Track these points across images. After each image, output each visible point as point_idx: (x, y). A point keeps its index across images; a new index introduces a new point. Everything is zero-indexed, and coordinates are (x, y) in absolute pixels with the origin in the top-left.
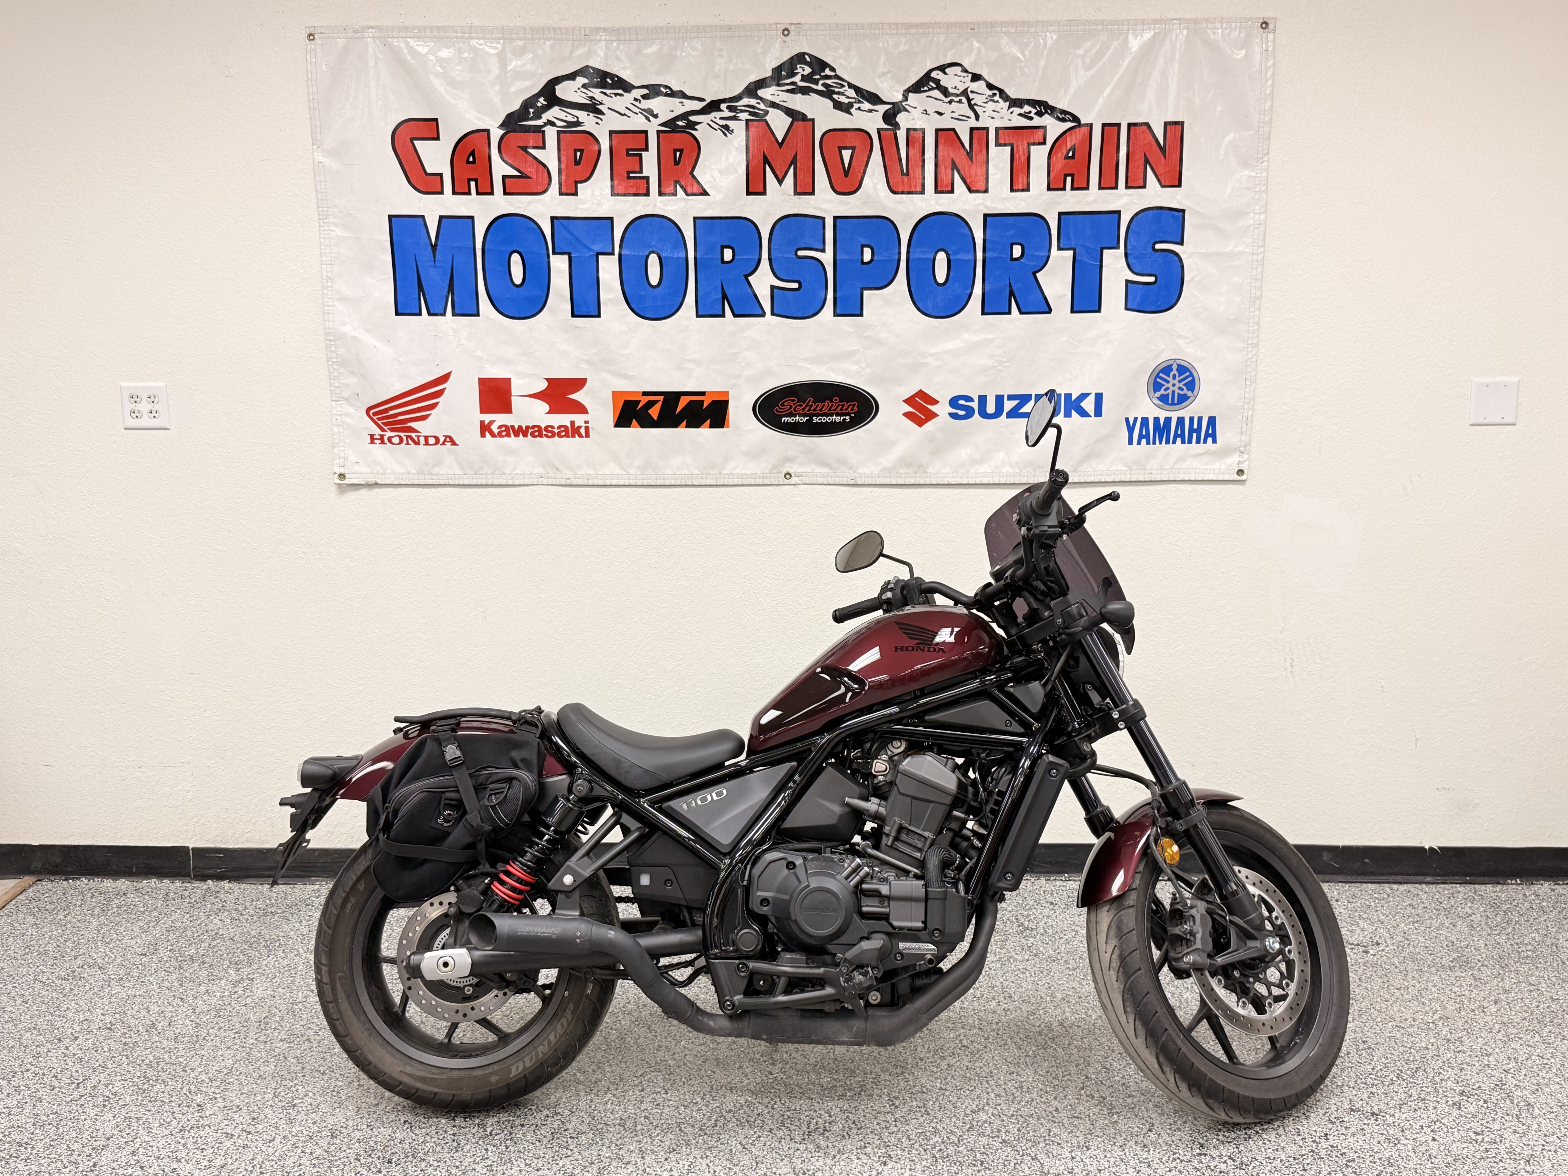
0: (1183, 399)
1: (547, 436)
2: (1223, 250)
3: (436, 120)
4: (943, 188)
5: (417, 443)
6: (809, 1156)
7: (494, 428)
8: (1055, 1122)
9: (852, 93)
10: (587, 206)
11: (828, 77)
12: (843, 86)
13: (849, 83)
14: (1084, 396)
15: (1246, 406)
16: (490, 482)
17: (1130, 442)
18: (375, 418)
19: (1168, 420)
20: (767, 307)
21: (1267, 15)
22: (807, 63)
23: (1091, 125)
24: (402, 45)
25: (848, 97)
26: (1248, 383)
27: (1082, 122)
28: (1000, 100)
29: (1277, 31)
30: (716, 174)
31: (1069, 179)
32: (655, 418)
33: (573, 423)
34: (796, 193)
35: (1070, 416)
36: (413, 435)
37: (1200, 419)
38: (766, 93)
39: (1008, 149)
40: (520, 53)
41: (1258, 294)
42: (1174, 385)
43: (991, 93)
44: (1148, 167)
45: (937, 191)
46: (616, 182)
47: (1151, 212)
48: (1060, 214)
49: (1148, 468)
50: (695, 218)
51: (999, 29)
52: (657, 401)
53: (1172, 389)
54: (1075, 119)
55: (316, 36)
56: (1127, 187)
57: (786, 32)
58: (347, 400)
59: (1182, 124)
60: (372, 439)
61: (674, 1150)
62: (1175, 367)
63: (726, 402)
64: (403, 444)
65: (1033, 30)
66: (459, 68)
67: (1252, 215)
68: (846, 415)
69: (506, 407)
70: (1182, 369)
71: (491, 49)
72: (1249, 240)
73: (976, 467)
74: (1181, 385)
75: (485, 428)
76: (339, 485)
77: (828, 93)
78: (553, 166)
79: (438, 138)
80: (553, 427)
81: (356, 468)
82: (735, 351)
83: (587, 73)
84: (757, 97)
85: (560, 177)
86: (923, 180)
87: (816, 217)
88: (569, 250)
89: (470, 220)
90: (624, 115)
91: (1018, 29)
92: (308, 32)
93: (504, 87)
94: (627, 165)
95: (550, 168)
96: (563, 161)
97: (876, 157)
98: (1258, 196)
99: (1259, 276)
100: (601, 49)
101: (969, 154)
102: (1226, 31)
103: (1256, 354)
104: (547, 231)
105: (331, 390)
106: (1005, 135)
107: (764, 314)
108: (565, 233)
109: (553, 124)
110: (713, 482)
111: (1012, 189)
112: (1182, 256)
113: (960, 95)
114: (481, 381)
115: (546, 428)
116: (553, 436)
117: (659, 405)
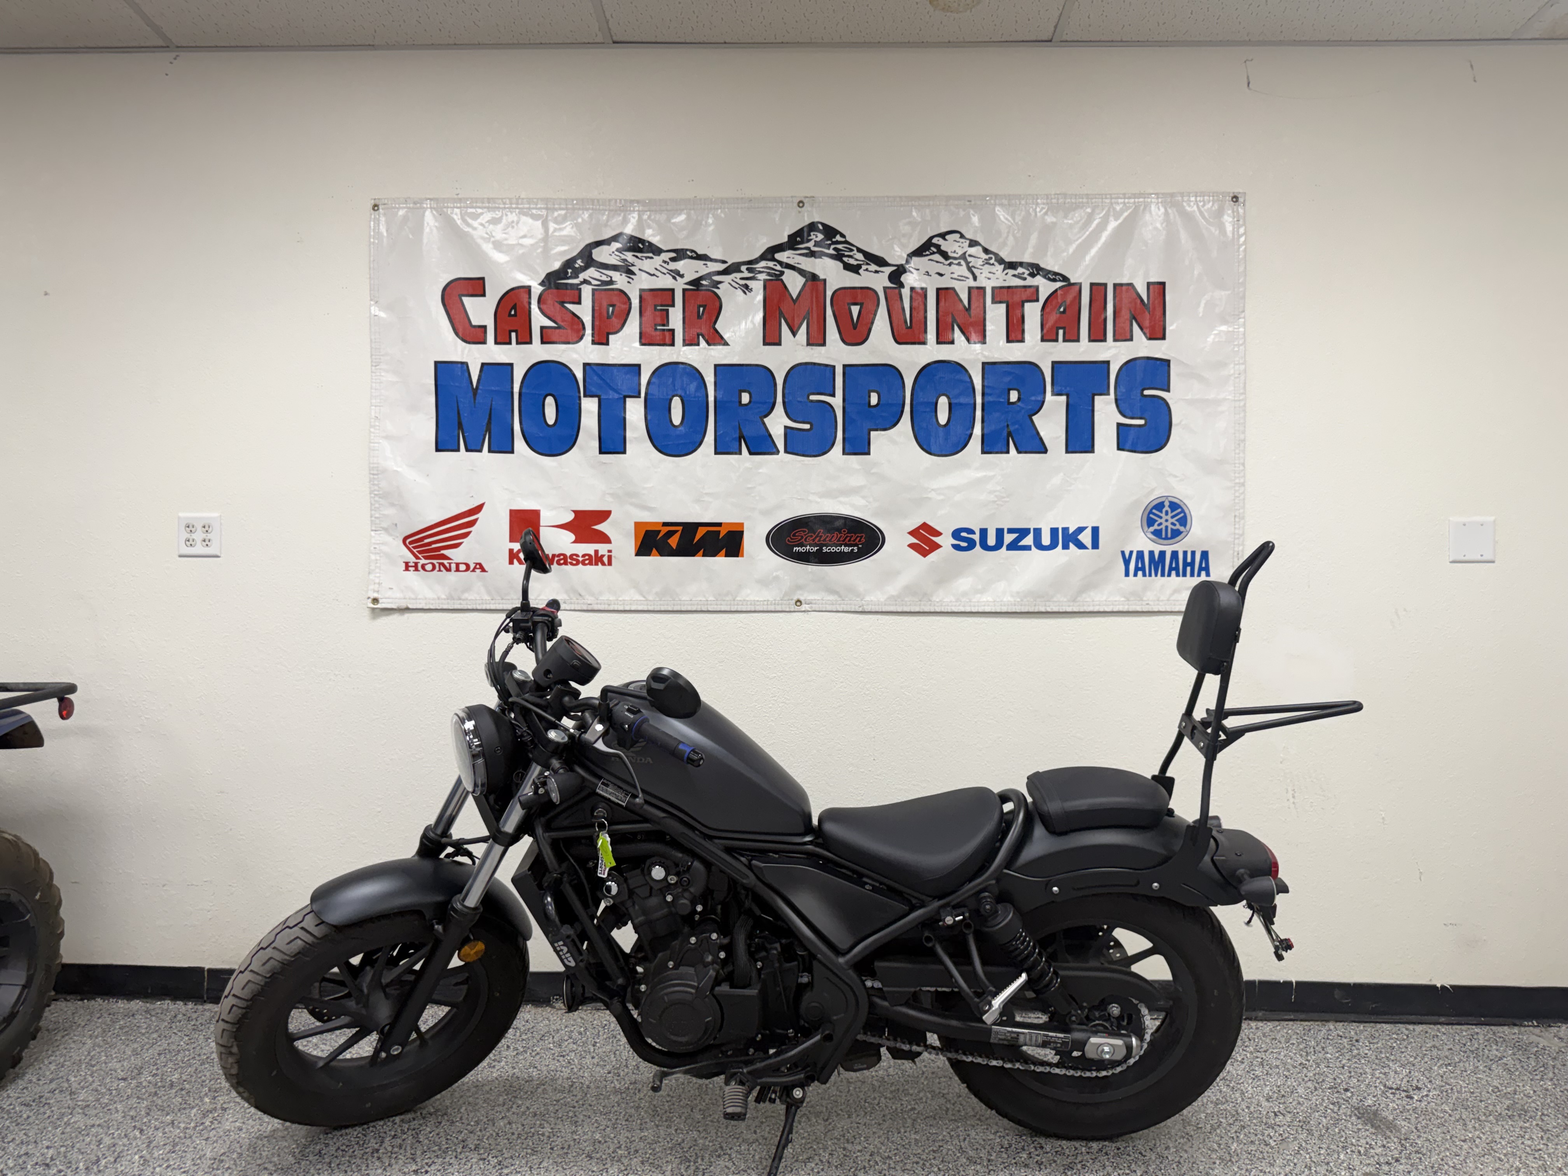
0: (1176, 534)
1: (572, 564)
2: (1206, 397)
3: (483, 279)
4: (944, 338)
5: (448, 570)
9: (860, 256)
10: (617, 353)
11: (838, 242)
12: (852, 250)
13: (858, 249)
14: (1081, 530)
15: (1236, 541)
17: (1127, 574)
18: (410, 546)
19: (1162, 554)
20: (780, 445)
21: (1235, 191)
22: (819, 231)
23: (1080, 284)
24: (456, 214)
25: (857, 260)
26: (1237, 520)
27: (1072, 281)
28: (996, 263)
29: (1247, 204)
31: (1061, 332)
32: (674, 547)
33: (596, 552)
34: (809, 344)
35: (1068, 548)
36: (446, 562)
37: (1193, 553)
38: (782, 256)
39: (1004, 306)
40: (560, 220)
41: (1242, 437)
42: (1167, 521)
43: (987, 257)
44: (1134, 324)
45: (938, 343)
46: (644, 333)
47: (1138, 363)
48: (1054, 363)
49: (1145, 599)
50: (716, 366)
51: (993, 201)
52: (676, 531)
53: (1165, 524)
54: (1065, 279)
55: (380, 207)
56: (1115, 340)
58: (386, 530)
59: (1163, 285)
60: (407, 567)
62: (1167, 504)
63: (741, 533)
64: (435, 572)
65: (1023, 202)
67: (1232, 366)
68: (854, 546)
70: (1174, 506)
71: (535, 218)
72: (1232, 388)
73: (979, 596)
74: (1174, 520)
75: (513, 557)
76: (373, 609)
77: (838, 256)
78: (587, 319)
79: (483, 295)
80: (577, 556)
81: (390, 594)
82: (750, 486)
83: (620, 239)
84: (774, 259)
85: (593, 329)
86: (925, 332)
87: (827, 365)
88: (599, 393)
89: (509, 367)
90: (654, 275)
91: (1010, 201)
92: (373, 202)
93: (546, 250)
94: (654, 320)
95: (584, 321)
96: (596, 315)
97: (882, 311)
98: (1236, 349)
99: (1242, 421)
100: (633, 219)
101: (968, 310)
102: (1201, 204)
103: (1243, 493)
104: (579, 375)
105: (372, 521)
106: (1001, 294)
107: (778, 452)
108: (595, 378)
109: (588, 283)
110: (728, 609)
111: (1008, 341)
112: (1169, 402)
113: (959, 258)
114: (511, 511)
115: (571, 556)
116: (577, 564)
117: (677, 535)
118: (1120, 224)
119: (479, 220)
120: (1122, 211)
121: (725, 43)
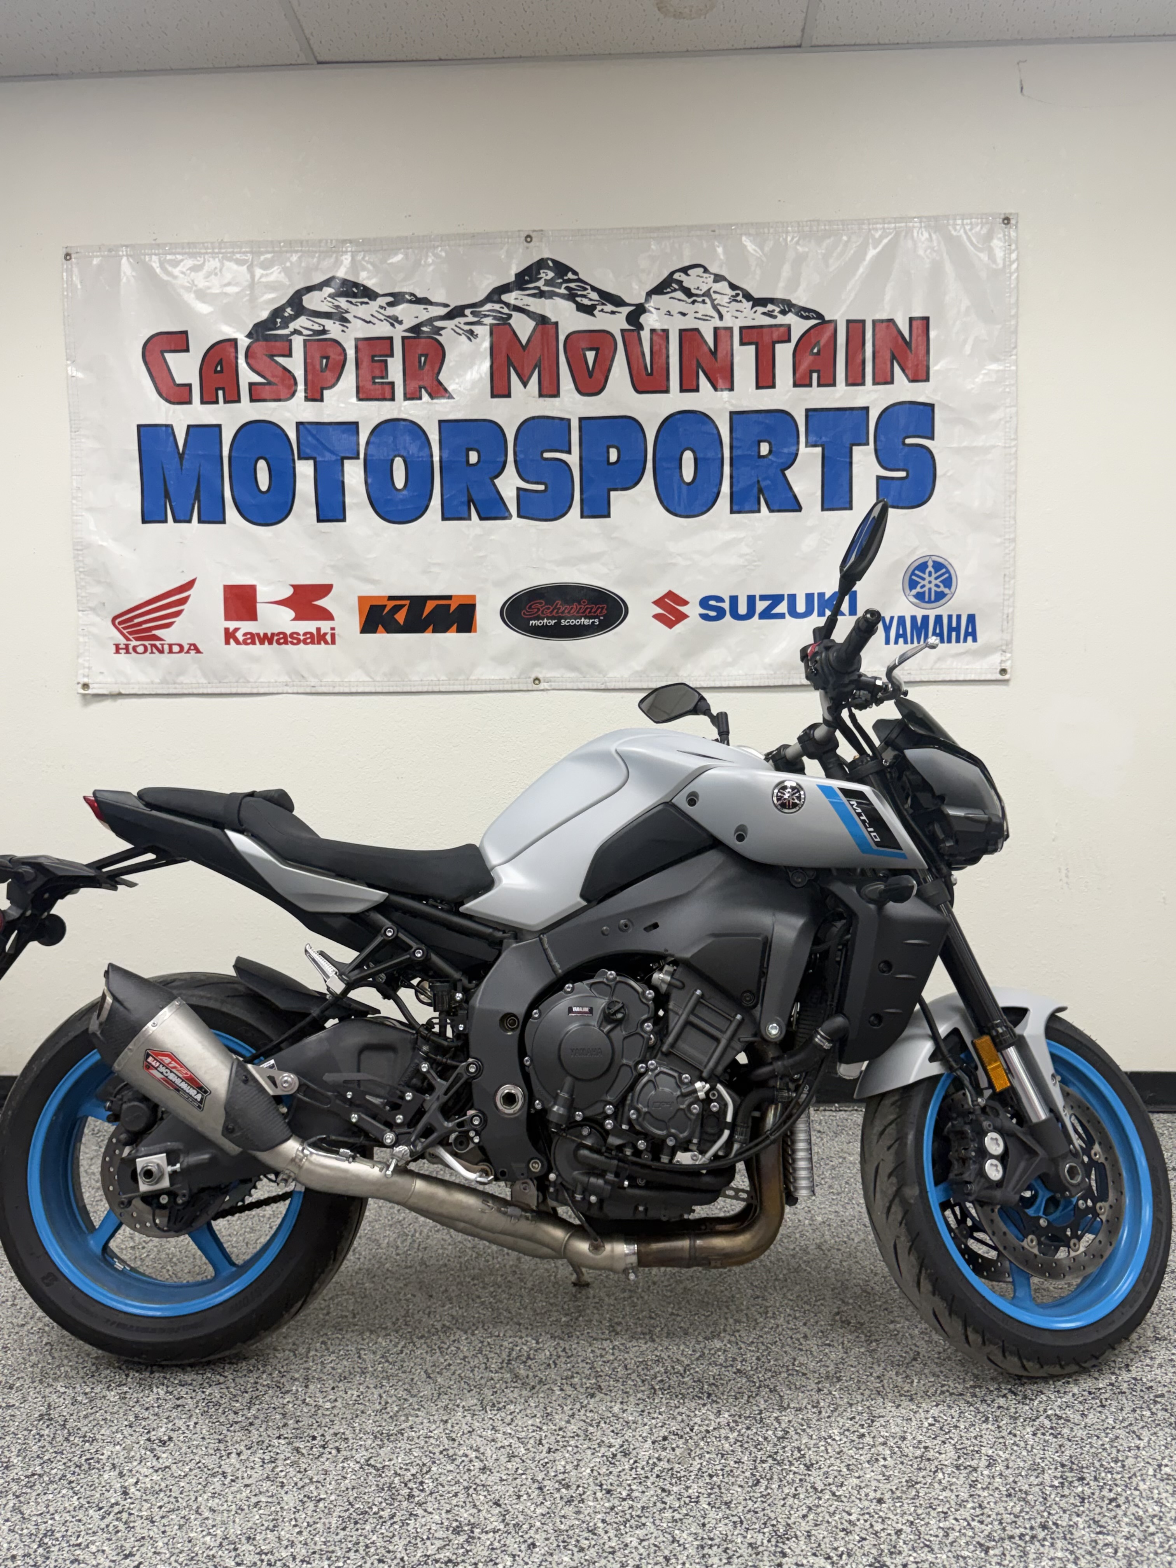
0: (940, 596)
1: (292, 643)
2: (975, 444)
3: (185, 333)
4: (689, 386)
5: (161, 651)
6: (504, 1386)
7: (239, 635)
8: (801, 1350)
9: (594, 296)
10: (331, 412)
11: (570, 281)
12: (586, 289)
13: (592, 287)
15: (1006, 603)
16: (234, 691)
17: (887, 642)
18: (120, 627)
19: (925, 618)
20: (513, 508)
21: (1007, 212)
22: (549, 268)
23: (836, 322)
24: (154, 261)
25: (591, 300)
26: (1007, 579)
27: (827, 318)
28: (744, 300)
29: (1019, 225)
31: (815, 376)
32: (402, 623)
33: (318, 630)
34: (541, 395)
35: (824, 615)
36: (158, 643)
37: (959, 617)
38: (511, 298)
39: (753, 347)
40: (268, 264)
41: (1013, 487)
42: (930, 582)
43: (734, 293)
44: (896, 365)
45: (682, 390)
46: (361, 387)
47: (898, 408)
48: (807, 410)
49: (907, 668)
50: (440, 422)
51: (739, 231)
52: (403, 605)
53: (928, 586)
54: (819, 316)
55: (73, 256)
56: (874, 383)
58: (93, 609)
59: (926, 320)
60: (118, 649)
61: (345, 1378)
62: (930, 564)
63: (473, 606)
64: (147, 655)
65: (772, 230)
67: (1003, 408)
68: (595, 617)
69: (252, 616)
70: (938, 566)
71: (240, 263)
72: (1003, 434)
73: (730, 671)
74: (937, 582)
75: (229, 636)
76: (84, 695)
77: (571, 296)
78: (299, 374)
79: (187, 350)
80: (298, 634)
81: (100, 678)
82: (481, 554)
83: (333, 284)
84: (500, 301)
85: (306, 384)
86: (668, 379)
87: (562, 419)
88: (315, 455)
89: (217, 429)
90: (370, 322)
91: (758, 230)
92: (64, 252)
93: (253, 299)
94: (372, 372)
95: (296, 375)
96: (309, 368)
97: (620, 358)
98: (1007, 390)
99: (1013, 470)
100: (347, 259)
101: (714, 353)
102: (968, 227)
103: (1014, 549)
104: (292, 435)
105: (78, 601)
106: (749, 334)
107: (509, 517)
108: (310, 439)
109: (300, 333)
110: (461, 688)
111: (758, 387)
112: (934, 451)
113: (703, 295)
114: (225, 587)
115: (292, 635)
116: (298, 643)
117: (404, 610)
118: (879, 253)
119: (179, 268)
120: (882, 238)
121: (440, 60)
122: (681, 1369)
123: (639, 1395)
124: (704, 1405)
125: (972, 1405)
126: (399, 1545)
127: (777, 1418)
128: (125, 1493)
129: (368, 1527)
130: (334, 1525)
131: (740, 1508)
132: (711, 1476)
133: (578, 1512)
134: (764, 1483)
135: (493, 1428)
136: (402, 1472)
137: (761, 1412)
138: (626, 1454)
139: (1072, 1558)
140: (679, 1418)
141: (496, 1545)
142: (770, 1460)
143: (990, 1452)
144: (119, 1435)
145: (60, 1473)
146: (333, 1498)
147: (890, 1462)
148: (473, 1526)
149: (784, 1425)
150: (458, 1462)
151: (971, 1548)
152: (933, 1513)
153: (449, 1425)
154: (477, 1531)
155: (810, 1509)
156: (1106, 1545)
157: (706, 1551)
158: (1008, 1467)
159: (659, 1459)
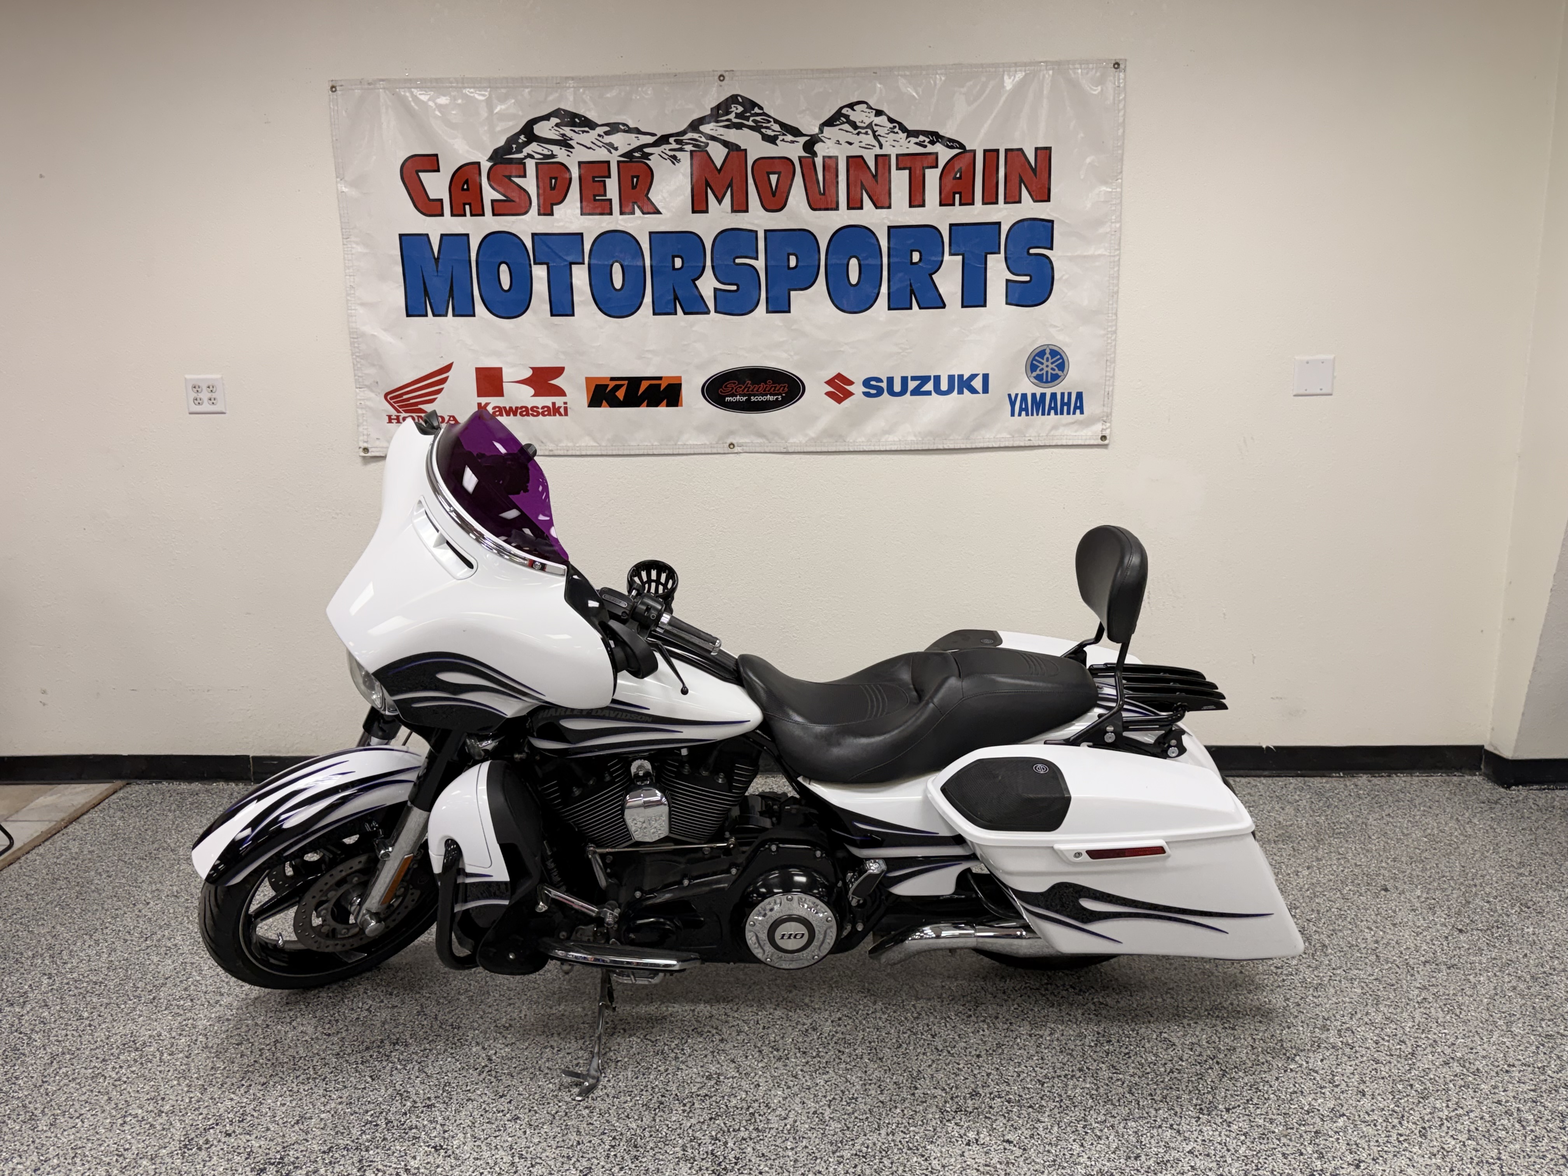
0: (1055, 378)
1: (532, 415)
2: (1085, 254)
3: (436, 155)
4: (855, 204)
7: (491, 408)
9: (776, 127)
10: (561, 224)
11: (757, 115)
12: (769, 122)
13: (774, 119)
14: (973, 377)
15: (1107, 383)
17: (1013, 414)
18: (392, 401)
19: (1043, 395)
20: (711, 305)
21: (1117, 57)
22: (740, 104)
23: (974, 152)
24: (408, 94)
25: (774, 131)
26: (1109, 364)
27: (968, 148)
28: (900, 132)
29: (1127, 70)
30: (666, 195)
31: (957, 196)
32: (622, 399)
33: (554, 404)
34: (734, 211)
35: (962, 393)
36: (423, 415)
37: (1070, 394)
38: (706, 128)
39: (907, 172)
40: (503, 99)
41: (1115, 289)
42: (1047, 366)
43: (891, 126)
44: (1023, 188)
45: (849, 208)
46: (584, 204)
47: (1026, 223)
48: (951, 225)
49: (1027, 435)
50: (650, 233)
51: (896, 73)
52: (622, 385)
53: (1045, 369)
54: (962, 146)
55: (338, 88)
56: (1006, 203)
57: (722, 78)
58: (369, 387)
59: (1049, 149)
60: (390, 419)
62: (1048, 351)
63: (679, 386)
65: (924, 73)
66: (454, 112)
67: (1109, 224)
68: (778, 395)
69: (499, 392)
70: (1054, 353)
71: (480, 96)
72: (1107, 245)
73: (887, 436)
74: (1053, 366)
76: (365, 457)
77: (756, 128)
78: (533, 192)
79: (438, 170)
80: (537, 408)
81: (379, 442)
82: (685, 343)
83: (559, 115)
84: (699, 131)
85: (538, 200)
86: (837, 198)
87: (750, 231)
88: (548, 262)
89: (466, 238)
90: (590, 148)
91: (912, 72)
92: (331, 84)
93: (492, 128)
94: (593, 192)
95: (530, 193)
96: (540, 187)
97: (798, 180)
98: (1113, 208)
99: (1115, 275)
100: (570, 95)
101: (875, 177)
102: (1083, 74)
103: (1115, 339)
104: (529, 245)
105: (356, 380)
106: (906, 161)
107: (709, 312)
108: (543, 247)
109: (532, 157)
110: (670, 452)
111: (911, 206)
112: (1052, 259)
113: (866, 128)
114: (478, 370)
115: (532, 408)
116: (538, 415)
117: (624, 388)
122: (850, 974)
123: (822, 991)
124: (865, 997)
125: (1044, 995)
126: (673, 1087)
127: (914, 1006)
128: (490, 1060)
129: (652, 1077)
130: (630, 1076)
131: (889, 1062)
132: (870, 1043)
133: (786, 1065)
134: (905, 1046)
135: (726, 1014)
136: (669, 1043)
137: (903, 1002)
138: (814, 1029)
139: (1095, 1087)
140: (849, 1006)
141: (735, 1085)
142: (909, 1032)
143: (1052, 1026)
144: (475, 1024)
145: (443, 1049)
146: (626, 1060)
147: (987, 1032)
148: (719, 1075)
149: (918, 1010)
150: (704, 1036)
151: (1034, 1083)
152: (1012, 1063)
153: (696, 1013)
154: (722, 1078)
155: (933, 1061)
156: (1118, 1080)
157: (867, 1087)
158: (1063, 1035)
159: (837, 1033)
